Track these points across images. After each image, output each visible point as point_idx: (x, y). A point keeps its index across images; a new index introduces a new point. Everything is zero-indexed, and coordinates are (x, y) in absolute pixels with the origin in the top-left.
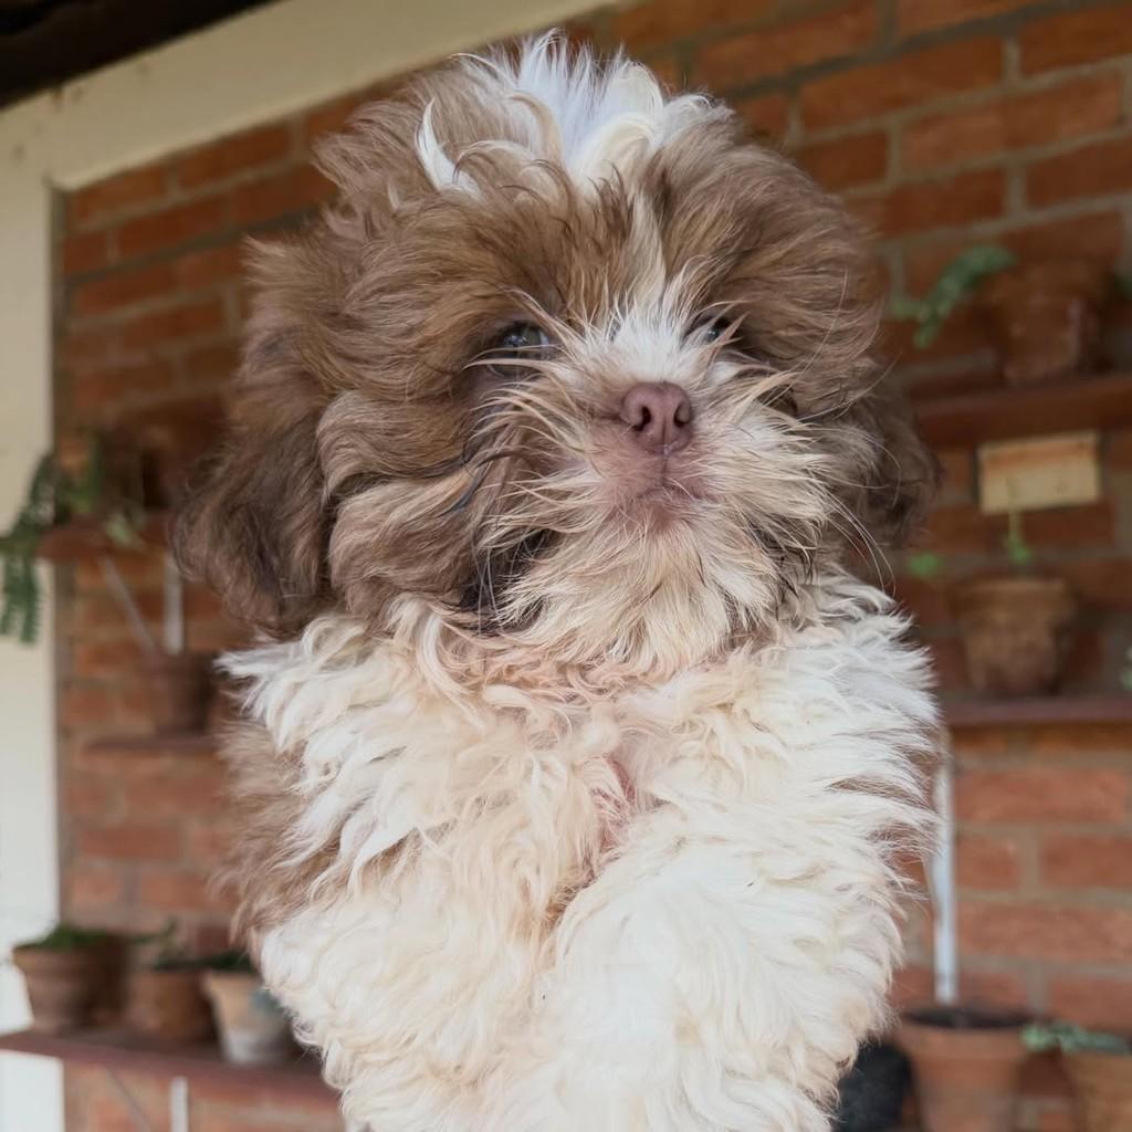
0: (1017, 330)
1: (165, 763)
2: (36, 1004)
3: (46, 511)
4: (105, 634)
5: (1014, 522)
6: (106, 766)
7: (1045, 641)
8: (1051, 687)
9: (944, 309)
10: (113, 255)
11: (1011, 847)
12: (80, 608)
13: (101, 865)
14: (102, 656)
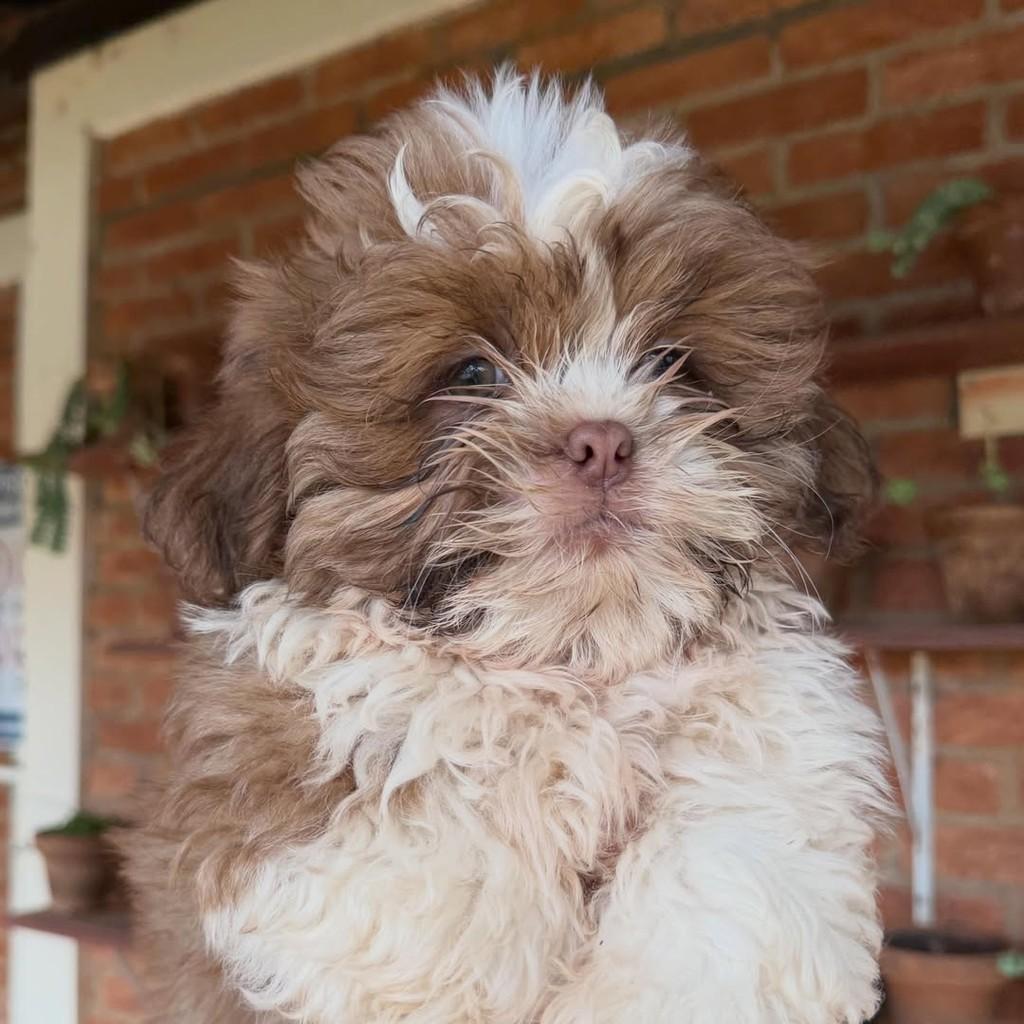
0: (994, 261)
2: (55, 886)
3: (78, 431)
4: (131, 544)
5: (991, 448)
6: (128, 666)
9: (920, 242)
10: (143, 196)
11: (990, 771)
12: (107, 520)
13: (118, 758)
14: (126, 564)
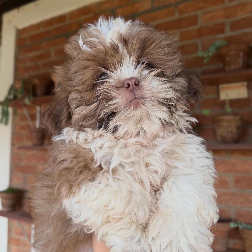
0: (228, 59)
1: (34, 152)
2: (3, 205)
3: (12, 97)
4: (23, 123)
5: (227, 102)
6: (21, 152)
7: (235, 130)
8: (236, 141)
9: (210, 54)
11: (227, 179)
12: (18, 118)
14: (22, 128)
